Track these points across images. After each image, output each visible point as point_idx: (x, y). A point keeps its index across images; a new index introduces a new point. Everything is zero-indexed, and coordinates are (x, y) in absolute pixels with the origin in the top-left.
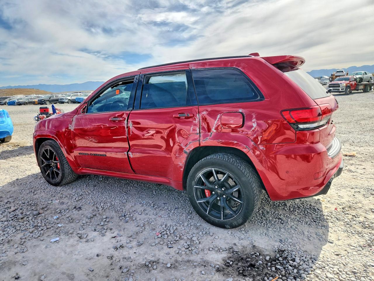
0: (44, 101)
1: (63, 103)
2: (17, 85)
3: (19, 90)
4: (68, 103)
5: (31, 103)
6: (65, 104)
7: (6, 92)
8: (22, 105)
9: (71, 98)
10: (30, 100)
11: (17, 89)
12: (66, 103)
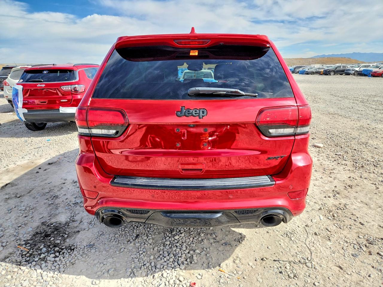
0: (329, 71)
1: (348, 74)
2: (331, 54)
3: (331, 59)
4: (354, 74)
5: (318, 73)
6: (351, 76)
7: (318, 61)
8: (309, 74)
9: (359, 70)
10: (318, 70)
11: (329, 57)
12: (352, 74)
